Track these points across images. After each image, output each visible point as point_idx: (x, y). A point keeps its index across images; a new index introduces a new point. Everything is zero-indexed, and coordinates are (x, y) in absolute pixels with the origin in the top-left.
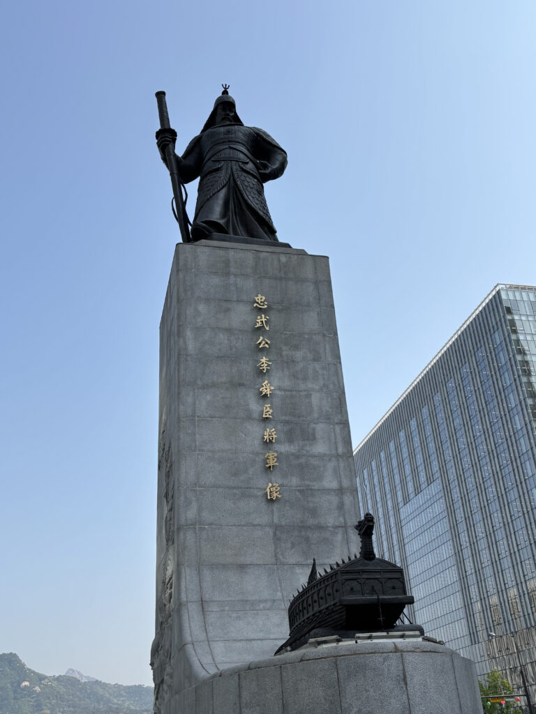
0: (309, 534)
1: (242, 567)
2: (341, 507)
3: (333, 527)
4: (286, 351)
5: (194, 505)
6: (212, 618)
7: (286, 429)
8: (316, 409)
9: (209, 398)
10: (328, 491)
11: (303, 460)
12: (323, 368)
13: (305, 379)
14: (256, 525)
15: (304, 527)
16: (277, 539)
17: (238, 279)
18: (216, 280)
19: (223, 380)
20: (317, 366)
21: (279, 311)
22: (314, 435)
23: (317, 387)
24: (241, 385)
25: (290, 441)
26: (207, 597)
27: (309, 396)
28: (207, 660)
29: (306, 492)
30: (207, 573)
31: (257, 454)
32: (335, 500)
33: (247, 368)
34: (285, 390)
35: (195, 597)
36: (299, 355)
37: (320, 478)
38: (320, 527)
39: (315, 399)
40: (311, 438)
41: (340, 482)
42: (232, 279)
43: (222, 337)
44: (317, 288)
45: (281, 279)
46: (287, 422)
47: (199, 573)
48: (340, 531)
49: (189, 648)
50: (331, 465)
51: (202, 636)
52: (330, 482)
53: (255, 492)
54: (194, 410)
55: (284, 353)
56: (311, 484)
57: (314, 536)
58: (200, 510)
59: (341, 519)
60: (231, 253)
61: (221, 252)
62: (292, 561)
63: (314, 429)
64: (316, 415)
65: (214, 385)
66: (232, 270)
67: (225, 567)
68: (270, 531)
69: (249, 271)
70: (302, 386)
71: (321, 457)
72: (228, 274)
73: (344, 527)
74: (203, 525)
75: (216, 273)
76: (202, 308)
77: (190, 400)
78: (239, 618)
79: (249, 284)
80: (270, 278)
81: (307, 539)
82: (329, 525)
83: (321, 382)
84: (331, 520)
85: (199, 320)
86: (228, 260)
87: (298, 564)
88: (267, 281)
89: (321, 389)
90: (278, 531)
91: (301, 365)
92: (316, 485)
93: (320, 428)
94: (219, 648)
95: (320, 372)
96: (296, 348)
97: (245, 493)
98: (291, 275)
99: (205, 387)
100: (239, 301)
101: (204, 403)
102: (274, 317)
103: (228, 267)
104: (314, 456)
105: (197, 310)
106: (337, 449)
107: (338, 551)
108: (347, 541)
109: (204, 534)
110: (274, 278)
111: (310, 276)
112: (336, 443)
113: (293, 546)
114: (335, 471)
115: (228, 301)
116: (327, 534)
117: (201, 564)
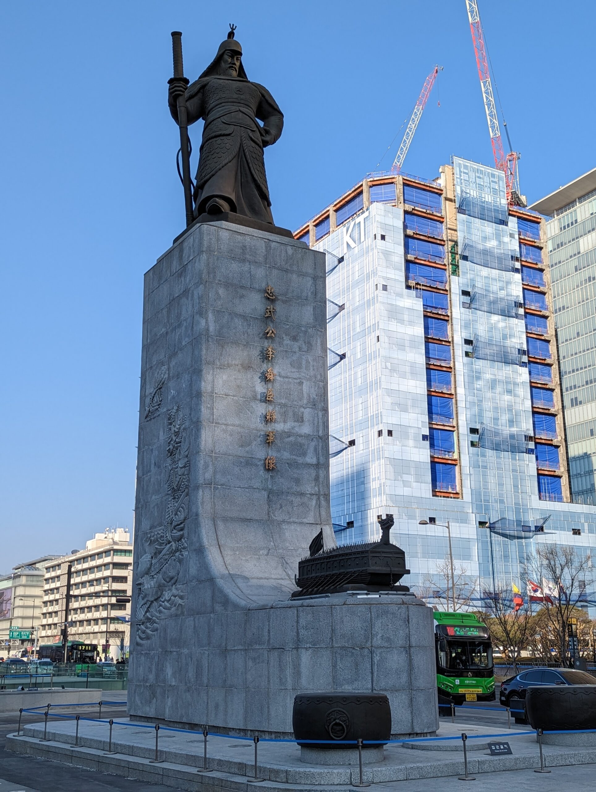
0: (293, 498)
1: (245, 521)
2: (317, 479)
3: (310, 494)
4: (288, 341)
5: (211, 469)
6: (228, 559)
7: (281, 410)
8: (305, 395)
10: (309, 465)
11: (293, 439)
12: (314, 360)
13: (299, 368)
14: (255, 489)
15: (289, 493)
16: (269, 501)
17: (252, 267)
18: (234, 266)
19: (237, 362)
20: (309, 357)
21: (284, 302)
22: (302, 418)
23: (308, 377)
24: (248, 367)
26: (222, 542)
27: (301, 384)
29: (293, 464)
30: (220, 524)
31: (259, 429)
32: (313, 473)
33: (254, 352)
34: (282, 377)
35: (214, 542)
36: (296, 345)
37: (304, 454)
38: (302, 494)
39: (306, 387)
40: (300, 420)
41: (318, 459)
42: (247, 266)
43: (237, 322)
44: (315, 283)
45: (286, 271)
46: (283, 405)
47: (215, 525)
48: (315, 498)
50: (313, 444)
52: (311, 458)
53: (257, 462)
54: (213, 388)
55: (285, 343)
56: (298, 458)
57: (296, 500)
58: (215, 473)
59: (316, 489)
61: (239, 238)
63: (303, 413)
64: (305, 402)
65: (229, 366)
66: (247, 256)
67: (233, 519)
68: (265, 494)
69: (261, 259)
70: (297, 375)
71: (306, 437)
72: (244, 261)
73: (318, 495)
74: (217, 485)
75: (234, 258)
77: (210, 377)
78: (247, 561)
79: (260, 272)
80: (278, 269)
81: (291, 502)
82: (308, 492)
83: (311, 372)
84: (309, 488)
85: (219, 303)
86: (245, 247)
87: (285, 522)
89: (311, 378)
90: (271, 494)
91: (297, 355)
92: (301, 460)
93: (307, 413)
94: (240, 582)
95: (311, 363)
96: (295, 338)
97: (248, 462)
99: (222, 367)
100: (252, 288)
101: (221, 382)
102: (279, 307)
103: (244, 253)
104: (301, 436)
105: (217, 293)
106: (318, 431)
107: (312, 514)
108: (319, 506)
109: (217, 491)
110: (281, 269)
111: (310, 271)
112: (318, 426)
113: (281, 507)
114: (316, 450)
115: (242, 287)
116: (305, 500)
117: (215, 516)
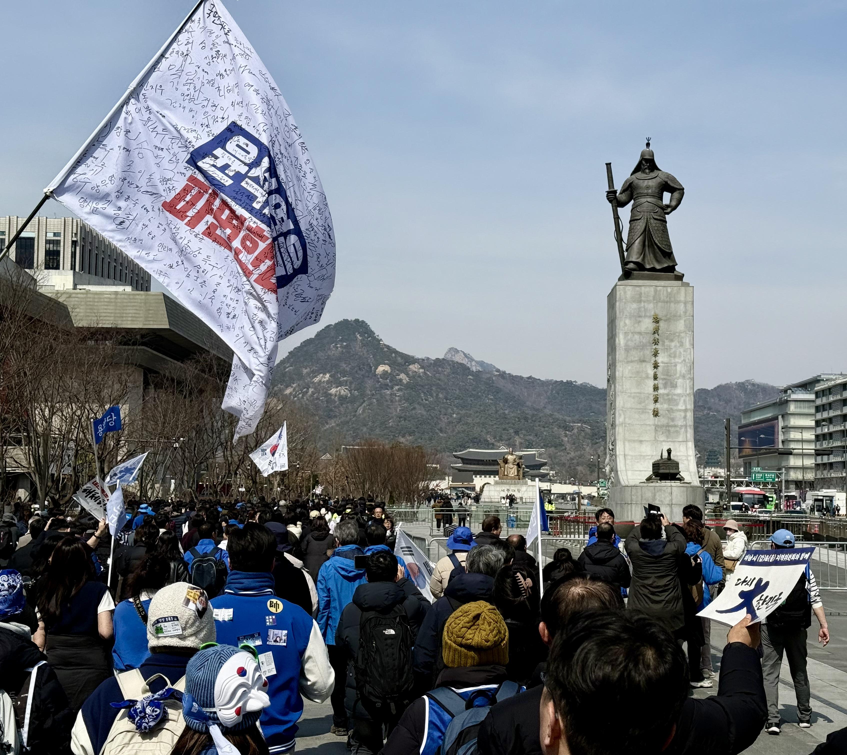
0: (670, 429)
1: (641, 442)
2: (685, 417)
3: (681, 426)
4: (667, 343)
5: (623, 416)
6: (628, 462)
7: (664, 382)
8: (678, 371)
9: (629, 368)
10: (680, 410)
11: (670, 397)
12: (684, 351)
13: (675, 357)
14: (648, 425)
15: (668, 426)
16: (656, 430)
17: (646, 304)
18: (635, 306)
19: (636, 359)
20: (682, 350)
21: (665, 321)
22: (676, 384)
23: (680, 361)
24: (644, 361)
25: (665, 388)
26: (626, 453)
27: (676, 366)
28: (625, 478)
29: (670, 411)
30: (627, 443)
31: (650, 394)
32: (683, 414)
33: (648, 352)
34: (665, 363)
35: (622, 453)
36: (673, 344)
37: (677, 404)
38: (675, 426)
39: (678, 368)
40: (674, 386)
41: (686, 406)
42: (642, 304)
43: (637, 337)
44: (685, 306)
45: (667, 302)
46: (665, 379)
47: (624, 444)
48: (684, 427)
49: (619, 473)
51: (624, 469)
52: (681, 406)
53: (648, 411)
54: (623, 374)
55: (666, 344)
56: (673, 407)
57: (672, 429)
58: (625, 418)
59: (685, 422)
60: (643, 288)
61: (638, 289)
62: (662, 439)
63: (677, 382)
64: (678, 375)
65: (632, 362)
66: (643, 298)
67: (634, 441)
68: (654, 427)
69: (651, 298)
70: (673, 361)
71: (678, 395)
72: (640, 301)
73: (686, 426)
74: (626, 424)
75: (634, 301)
76: (627, 321)
77: (621, 369)
78: (638, 462)
79: (651, 306)
80: (662, 302)
81: (669, 431)
82: (679, 425)
83: (682, 358)
84: (680, 423)
85: (626, 328)
86: (641, 293)
87: (664, 441)
88: (660, 304)
89: (682, 362)
90: (657, 428)
91: (674, 350)
92: (675, 408)
93: (680, 382)
94: (629, 473)
95: (683, 353)
96: (672, 341)
97: (644, 411)
98: (673, 299)
99: (628, 362)
100: (645, 316)
101: (627, 371)
102: (662, 324)
103: (641, 297)
104: (675, 395)
105: (625, 323)
106: (686, 391)
107: (681, 435)
108: (686, 432)
109: (626, 428)
110: (664, 302)
111: (682, 299)
112: (686, 389)
113: (663, 433)
114: (685, 401)
115: (640, 317)
116: (678, 429)
117: (625, 440)
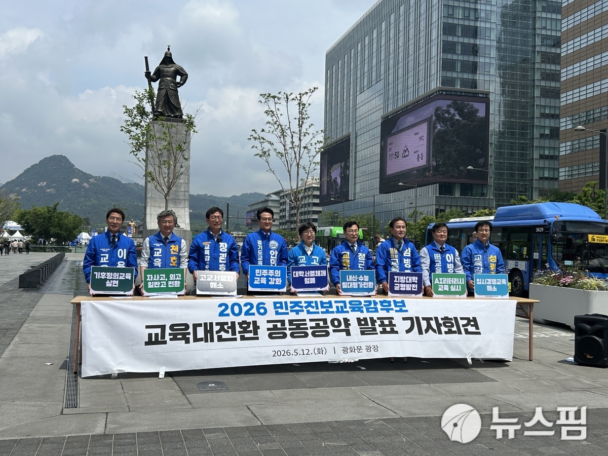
1: (160, 207)
2: (184, 195)
5: (150, 194)
6: (152, 217)
10: (182, 191)
15: (175, 199)
22: (180, 178)
26: (152, 213)
28: (149, 226)
29: (176, 191)
30: (152, 208)
32: (183, 193)
35: (149, 213)
37: (180, 188)
38: (179, 199)
48: (183, 200)
49: (147, 223)
50: (183, 185)
51: (150, 221)
52: (182, 189)
57: (177, 201)
58: (152, 194)
59: (184, 198)
62: (172, 206)
67: (156, 207)
71: (181, 183)
73: (185, 200)
74: (152, 198)
75: (158, 132)
77: (150, 169)
80: (173, 133)
81: (176, 202)
83: (184, 164)
84: (182, 198)
94: (153, 223)
98: (179, 133)
103: (162, 130)
104: (179, 183)
106: (186, 182)
107: (182, 204)
108: (185, 203)
109: (152, 200)
111: (184, 133)
112: (186, 180)
113: (172, 203)
114: (184, 187)
116: (181, 201)
117: (151, 206)
